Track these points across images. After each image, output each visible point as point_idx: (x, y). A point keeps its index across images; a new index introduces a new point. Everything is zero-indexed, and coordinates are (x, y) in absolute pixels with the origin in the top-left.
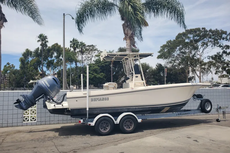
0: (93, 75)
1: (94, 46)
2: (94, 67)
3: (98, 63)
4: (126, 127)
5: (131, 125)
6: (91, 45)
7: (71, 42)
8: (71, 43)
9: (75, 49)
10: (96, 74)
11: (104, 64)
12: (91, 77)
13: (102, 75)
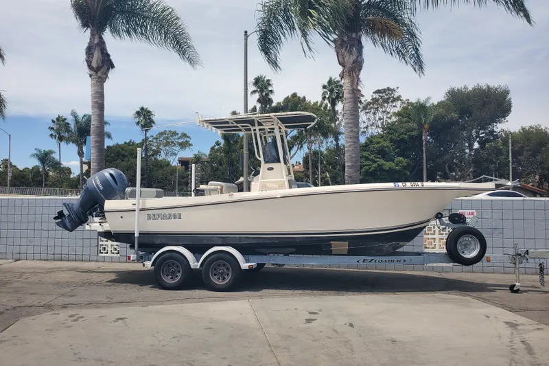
0: (375, 162)
1: (394, 90)
2: (379, 143)
3: (391, 132)
4: (216, 277)
5: (228, 275)
6: (385, 89)
7: (324, 87)
8: (325, 90)
9: (333, 104)
10: (382, 161)
11: (405, 134)
12: (370, 168)
13: (401, 162)
